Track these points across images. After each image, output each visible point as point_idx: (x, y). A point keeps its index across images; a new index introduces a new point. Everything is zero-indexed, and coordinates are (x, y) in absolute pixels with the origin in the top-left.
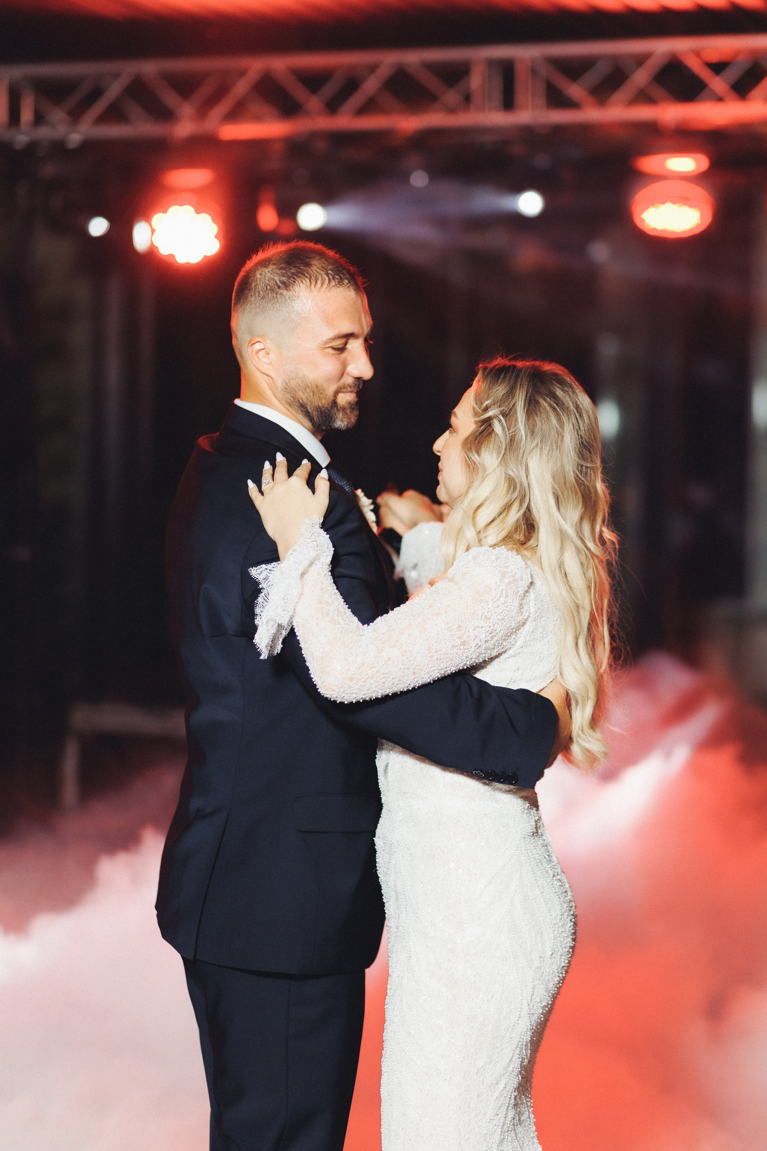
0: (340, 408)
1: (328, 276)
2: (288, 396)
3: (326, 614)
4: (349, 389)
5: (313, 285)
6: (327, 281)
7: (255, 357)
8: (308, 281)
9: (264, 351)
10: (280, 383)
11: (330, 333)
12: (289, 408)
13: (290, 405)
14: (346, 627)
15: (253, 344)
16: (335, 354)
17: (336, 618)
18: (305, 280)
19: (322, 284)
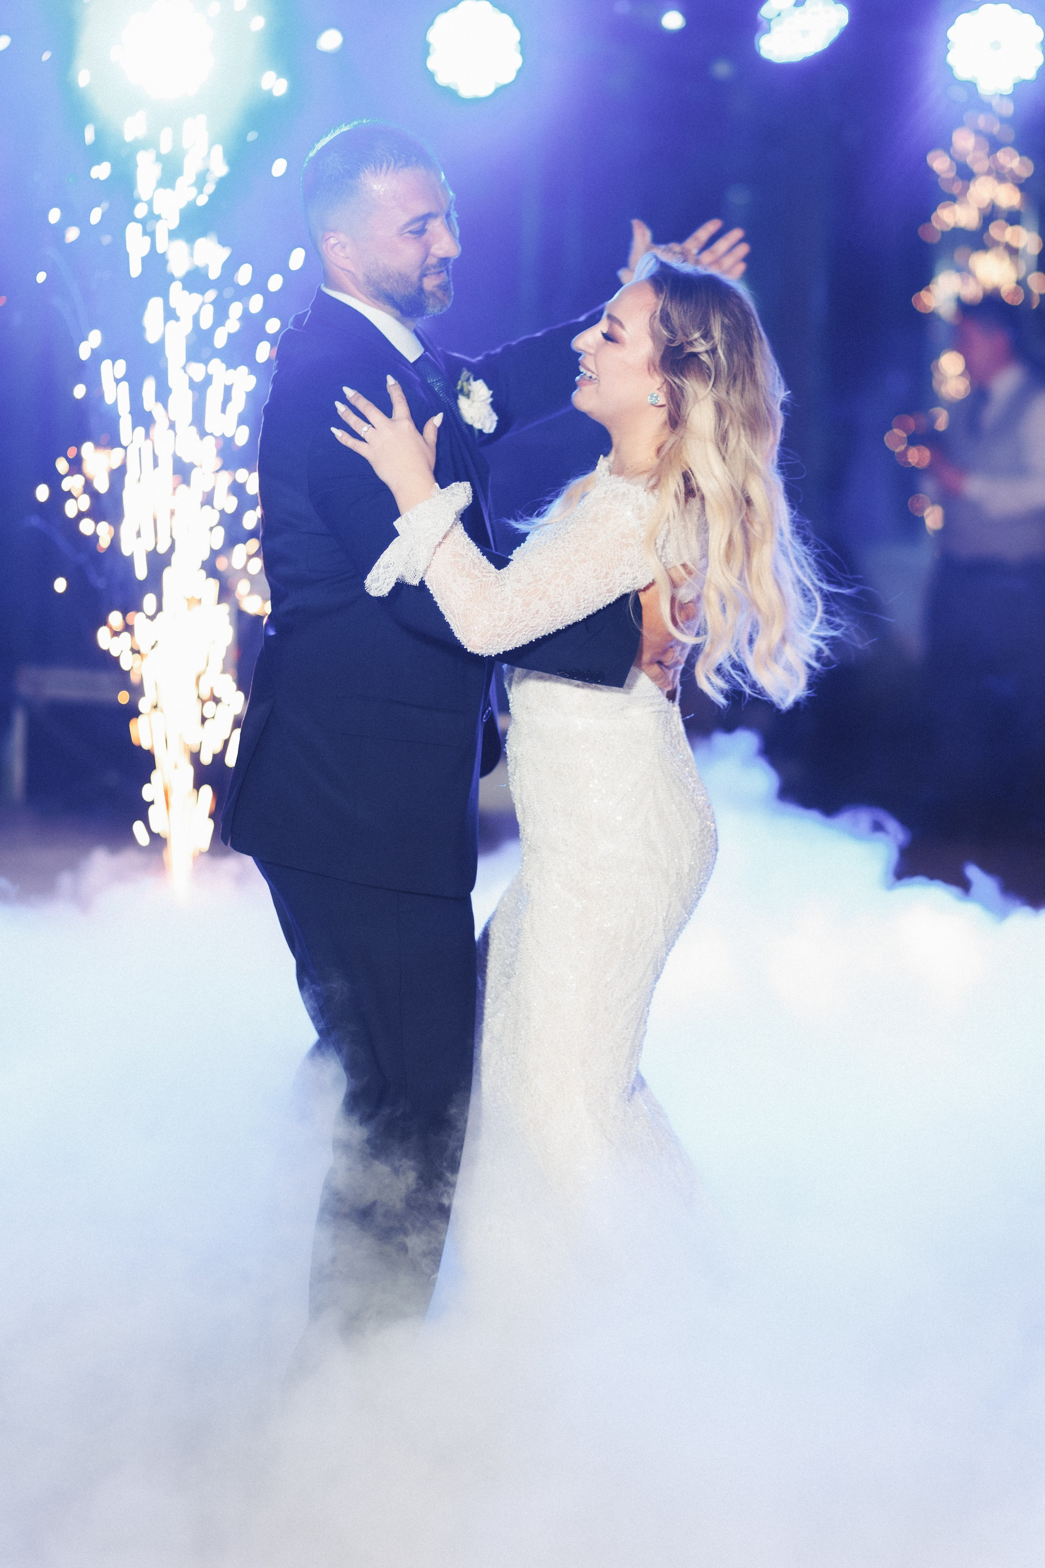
0: (428, 294)
1: (393, 157)
2: (372, 289)
3: (462, 568)
4: (433, 270)
5: (378, 170)
6: (393, 162)
7: (331, 252)
8: (372, 165)
9: (339, 245)
10: (361, 277)
11: (405, 218)
12: (376, 301)
13: (376, 298)
14: (485, 579)
15: (327, 240)
16: (415, 238)
17: (473, 571)
18: (369, 166)
19: (388, 168)
